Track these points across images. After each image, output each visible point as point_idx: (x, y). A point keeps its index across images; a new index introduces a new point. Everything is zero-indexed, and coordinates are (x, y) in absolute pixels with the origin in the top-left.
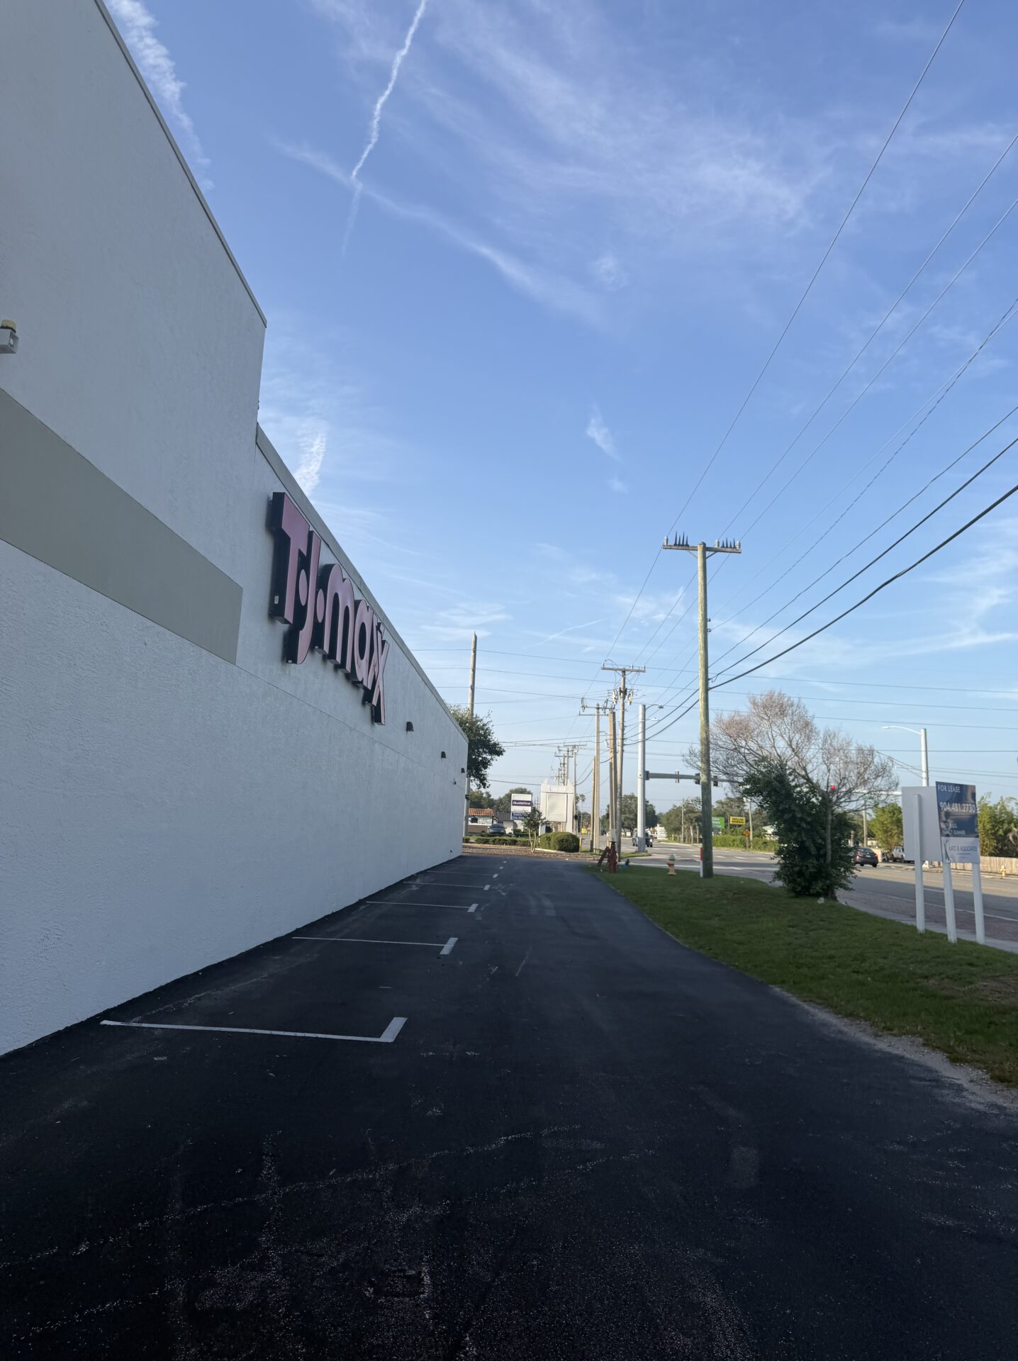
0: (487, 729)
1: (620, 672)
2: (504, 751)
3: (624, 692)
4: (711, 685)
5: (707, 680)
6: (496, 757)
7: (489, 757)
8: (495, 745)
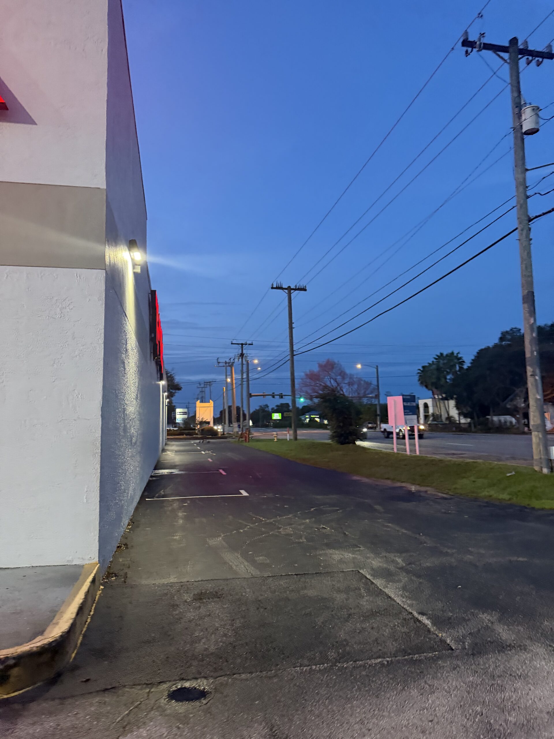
0: (173, 377)
1: (241, 345)
2: (181, 388)
3: (242, 355)
4: (295, 353)
5: (292, 350)
6: (177, 391)
7: (174, 391)
8: (178, 385)
